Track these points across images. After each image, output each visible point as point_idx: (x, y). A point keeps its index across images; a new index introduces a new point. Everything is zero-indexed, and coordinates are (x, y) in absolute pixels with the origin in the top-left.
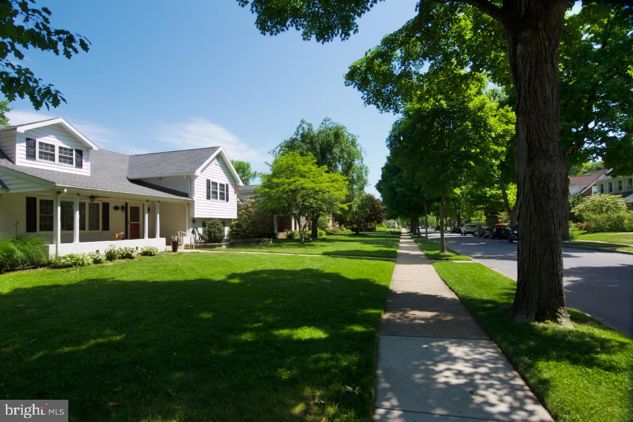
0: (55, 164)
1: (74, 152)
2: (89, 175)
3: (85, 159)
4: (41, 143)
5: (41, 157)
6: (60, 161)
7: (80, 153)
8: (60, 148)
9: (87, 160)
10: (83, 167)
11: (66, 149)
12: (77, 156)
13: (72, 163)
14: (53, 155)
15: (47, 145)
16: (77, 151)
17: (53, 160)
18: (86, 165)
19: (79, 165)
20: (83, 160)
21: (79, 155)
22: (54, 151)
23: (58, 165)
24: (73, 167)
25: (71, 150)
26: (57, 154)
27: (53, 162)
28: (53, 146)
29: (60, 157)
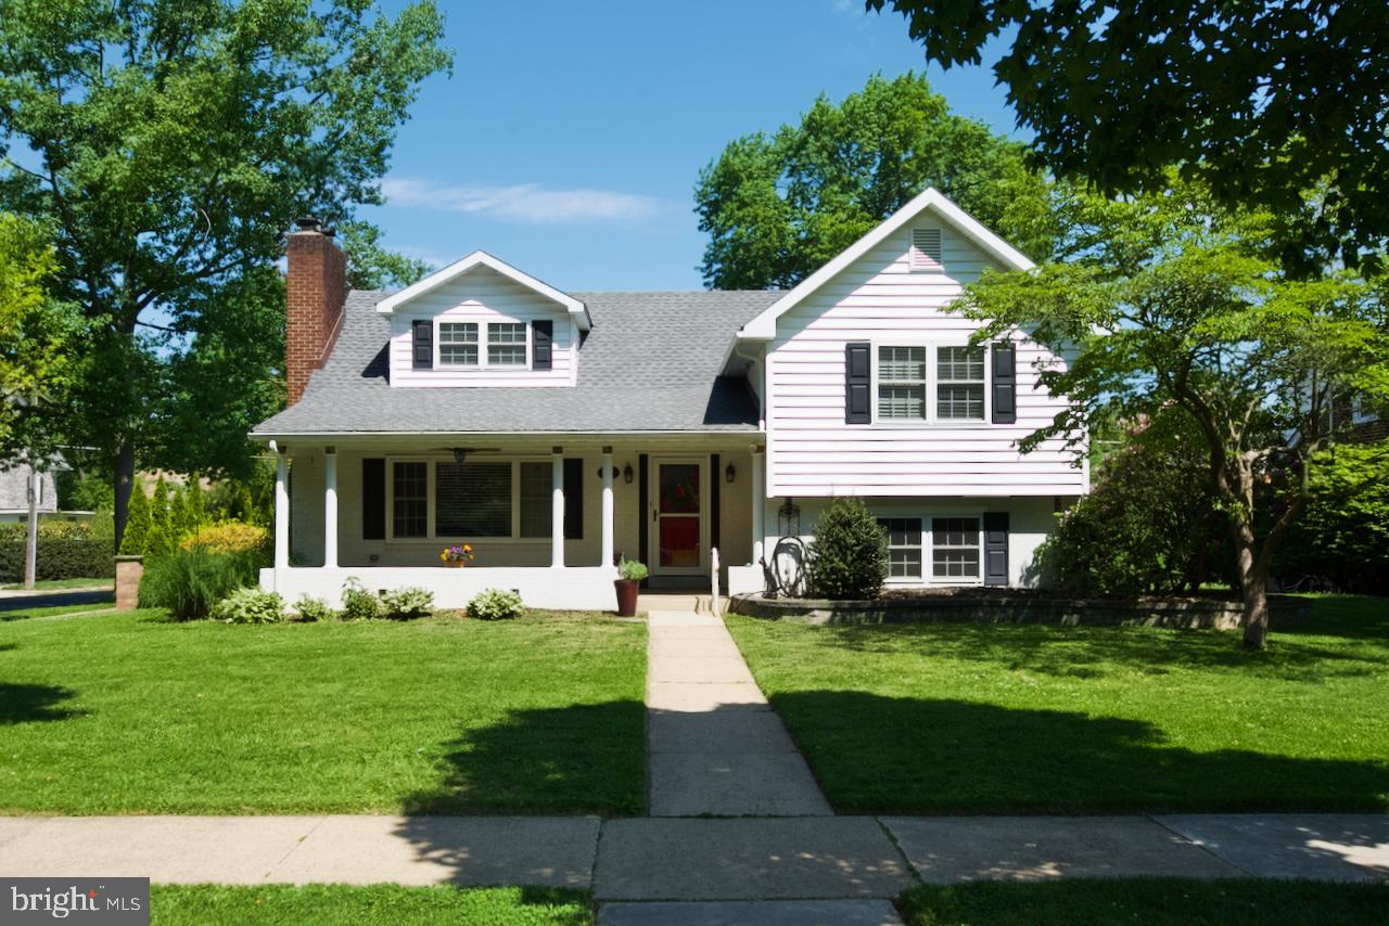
0: (479, 370)
1: (529, 330)
2: (573, 384)
3: (558, 342)
4: (444, 326)
5: (444, 360)
6: (492, 360)
7: (544, 329)
8: (492, 327)
9: (566, 344)
10: (554, 364)
11: (507, 327)
12: (536, 339)
13: (523, 360)
14: (475, 349)
15: (459, 326)
16: (537, 325)
17: (475, 360)
18: (566, 357)
19: (543, 361)
20: (555, 346)
21: (541, 335)
22: (476, 337)
23: (487, 370)
24: (527, 370)
25: (522, 327)
26: (483, 343)
27: (473, 367)
28: (474, 326)
29: (491, 349)
